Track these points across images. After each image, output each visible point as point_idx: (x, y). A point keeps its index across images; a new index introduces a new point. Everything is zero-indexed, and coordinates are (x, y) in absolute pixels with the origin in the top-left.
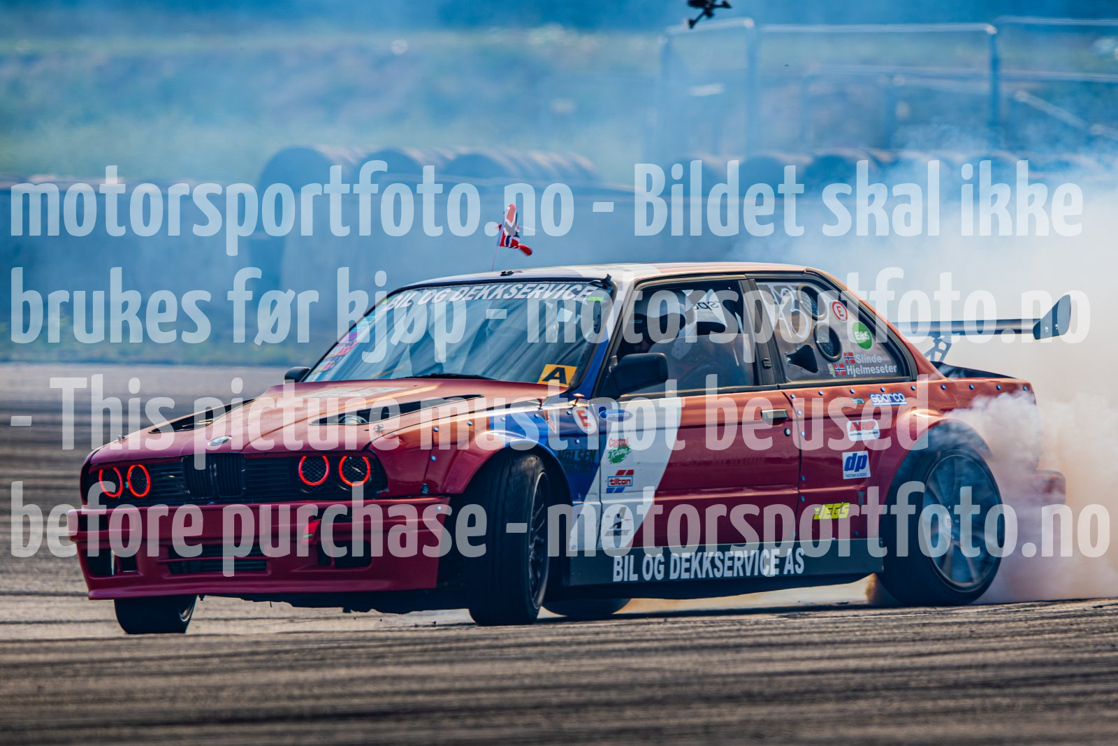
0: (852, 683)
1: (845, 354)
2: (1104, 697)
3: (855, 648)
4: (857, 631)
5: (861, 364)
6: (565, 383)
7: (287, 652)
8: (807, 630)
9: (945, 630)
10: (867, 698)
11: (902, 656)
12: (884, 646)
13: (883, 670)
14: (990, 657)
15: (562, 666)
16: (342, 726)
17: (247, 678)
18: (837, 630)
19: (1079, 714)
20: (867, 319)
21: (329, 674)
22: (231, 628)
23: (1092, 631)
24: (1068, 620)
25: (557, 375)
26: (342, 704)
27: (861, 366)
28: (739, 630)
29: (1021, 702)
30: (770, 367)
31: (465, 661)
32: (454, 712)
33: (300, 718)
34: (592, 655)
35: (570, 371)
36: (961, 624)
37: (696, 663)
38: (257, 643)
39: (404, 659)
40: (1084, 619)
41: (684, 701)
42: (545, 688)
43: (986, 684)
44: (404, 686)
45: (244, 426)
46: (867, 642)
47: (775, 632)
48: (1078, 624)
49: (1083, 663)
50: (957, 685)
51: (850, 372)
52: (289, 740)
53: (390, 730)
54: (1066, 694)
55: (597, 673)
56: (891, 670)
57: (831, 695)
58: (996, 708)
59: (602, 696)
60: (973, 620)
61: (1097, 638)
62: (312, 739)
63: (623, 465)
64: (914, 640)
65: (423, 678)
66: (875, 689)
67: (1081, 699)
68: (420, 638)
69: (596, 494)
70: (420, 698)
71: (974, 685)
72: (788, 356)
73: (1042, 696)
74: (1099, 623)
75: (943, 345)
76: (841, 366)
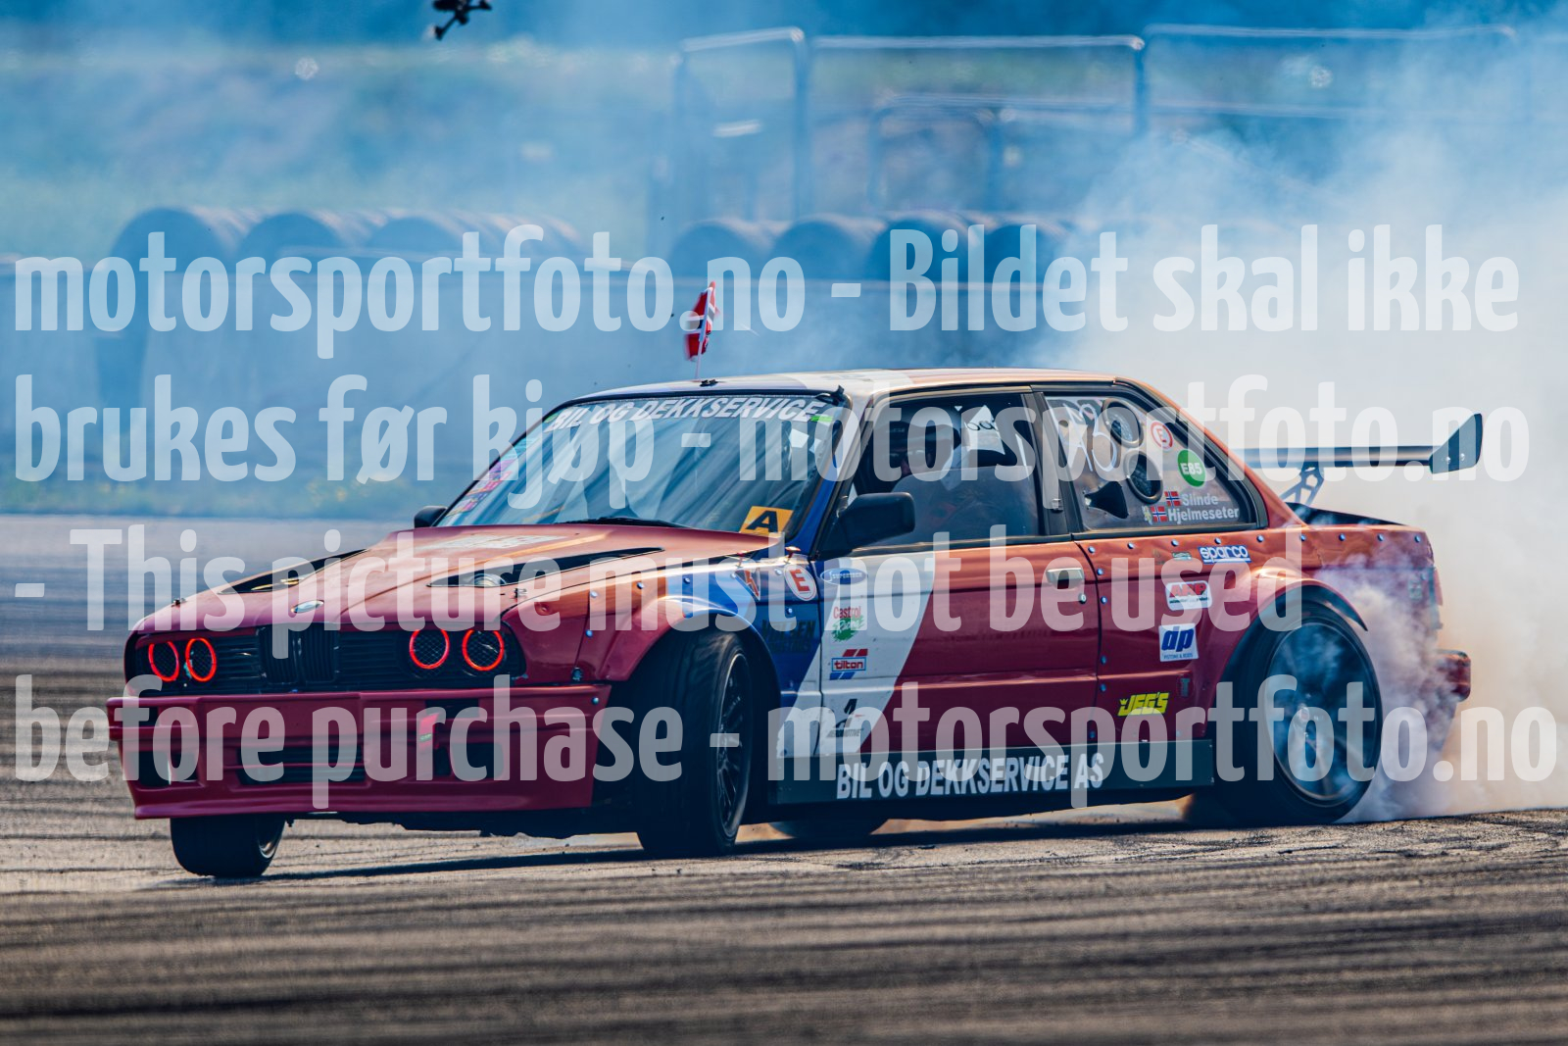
0: (941, 960)
2: (1293, 979)
3: (945, 910)
4: (946, 886)
5: (1190, 507)
6: (777, 532)
7: (148, 916)
8: (877, 886)
9: (1069, 885)
10: (961, 980)
11: (1010, 921)
12: (986, 908)
13: (983, 942)
14: (1134, 923)
15: (534, 935)
16: (226, 1020)
17: (94, 952)
18: (918, 885)
19: (1259, 1002)
21: (207, 947)
22: (69, 883)
23: (1277, 887)
24: (1243, 872)
25: (766, 521)
26: (226, 989)
27: (1188, 510)
28: (782, 885)
29: (1178, 985)
30: (1061, 511)
31: (399, 927)
32: (385, 1000)
33: (166, 1008)
34: (576, 919)
35: (784, 516)
36: (1092, 877)
37: (721, 931)
38: (107, 904)
39: (311, 927)
40: (1265, 870)
41: (707, 985)
42: (509, 965)
43: (1128, 960)
44: (312, 963)
45: (342, 587)
46: (962, 902)
47: (832, 887)
48: (1257, 877)
49: (1265, 930)
50: (1087, 962)
51: (1173, 518)
52: (151, 1039)
53: (290, 1026)
54: (1241, 975)
55: (583, 946)
56: (995, 941)
57: (912, 976)
58: (1143, 994)
59: (590, 978)
60: (1110, 871)
61: (1284, 896)
62: (182, 1038)
63: (854, 643)
64: (1026, 899)
65: (340, 953)
66: (973, 967)
67: (1263, 982)
68: (336, 897)
69: (814, 681)
70: (336, 981)
71: (1112, 962)
72: (1087, 496)
73: (1206, 977)
74: (1287, 874)
75: (1312, 481)
76: (1161, 508)
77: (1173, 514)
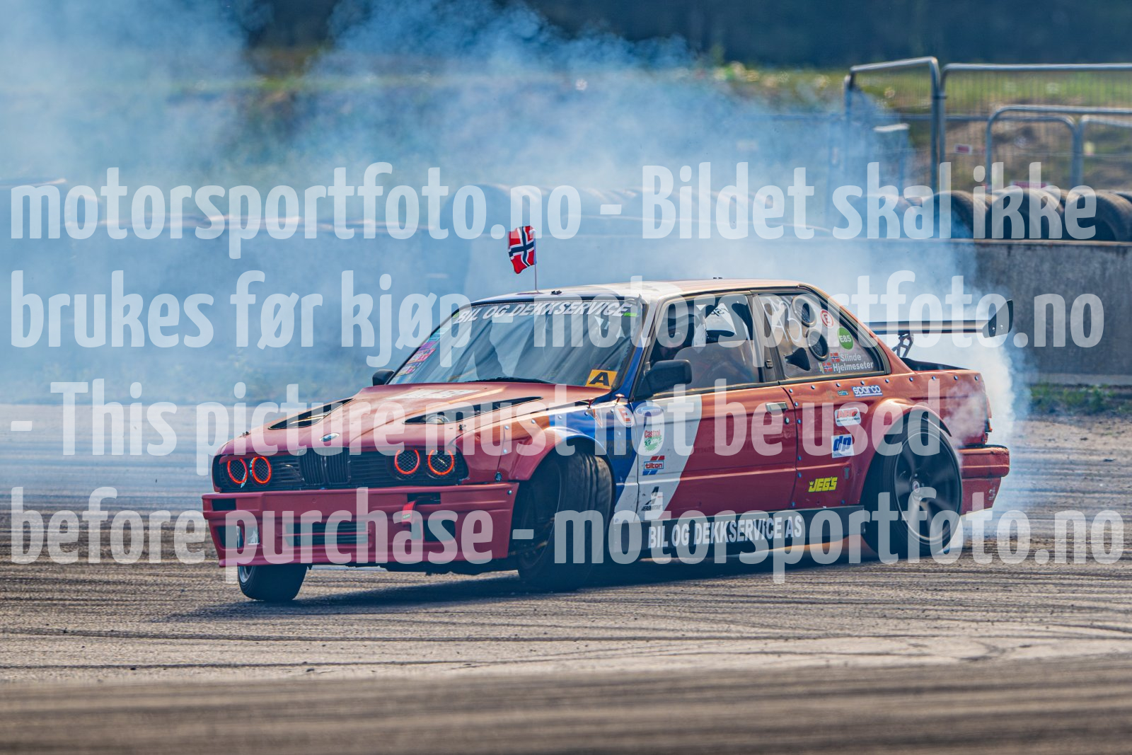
1: (831, 354)
5: (845, 362)
6: (608, 385)
20: (848, 324)
25: (602, 379)
30: (772, 368)
35: (612, 376)
41: (864, 745)
47: (956, 675)
51: (836, 369)
69: (634, 477)
72: (786, 357)
75: (906, 342)
76: (829, 364)
77: (835, 367)
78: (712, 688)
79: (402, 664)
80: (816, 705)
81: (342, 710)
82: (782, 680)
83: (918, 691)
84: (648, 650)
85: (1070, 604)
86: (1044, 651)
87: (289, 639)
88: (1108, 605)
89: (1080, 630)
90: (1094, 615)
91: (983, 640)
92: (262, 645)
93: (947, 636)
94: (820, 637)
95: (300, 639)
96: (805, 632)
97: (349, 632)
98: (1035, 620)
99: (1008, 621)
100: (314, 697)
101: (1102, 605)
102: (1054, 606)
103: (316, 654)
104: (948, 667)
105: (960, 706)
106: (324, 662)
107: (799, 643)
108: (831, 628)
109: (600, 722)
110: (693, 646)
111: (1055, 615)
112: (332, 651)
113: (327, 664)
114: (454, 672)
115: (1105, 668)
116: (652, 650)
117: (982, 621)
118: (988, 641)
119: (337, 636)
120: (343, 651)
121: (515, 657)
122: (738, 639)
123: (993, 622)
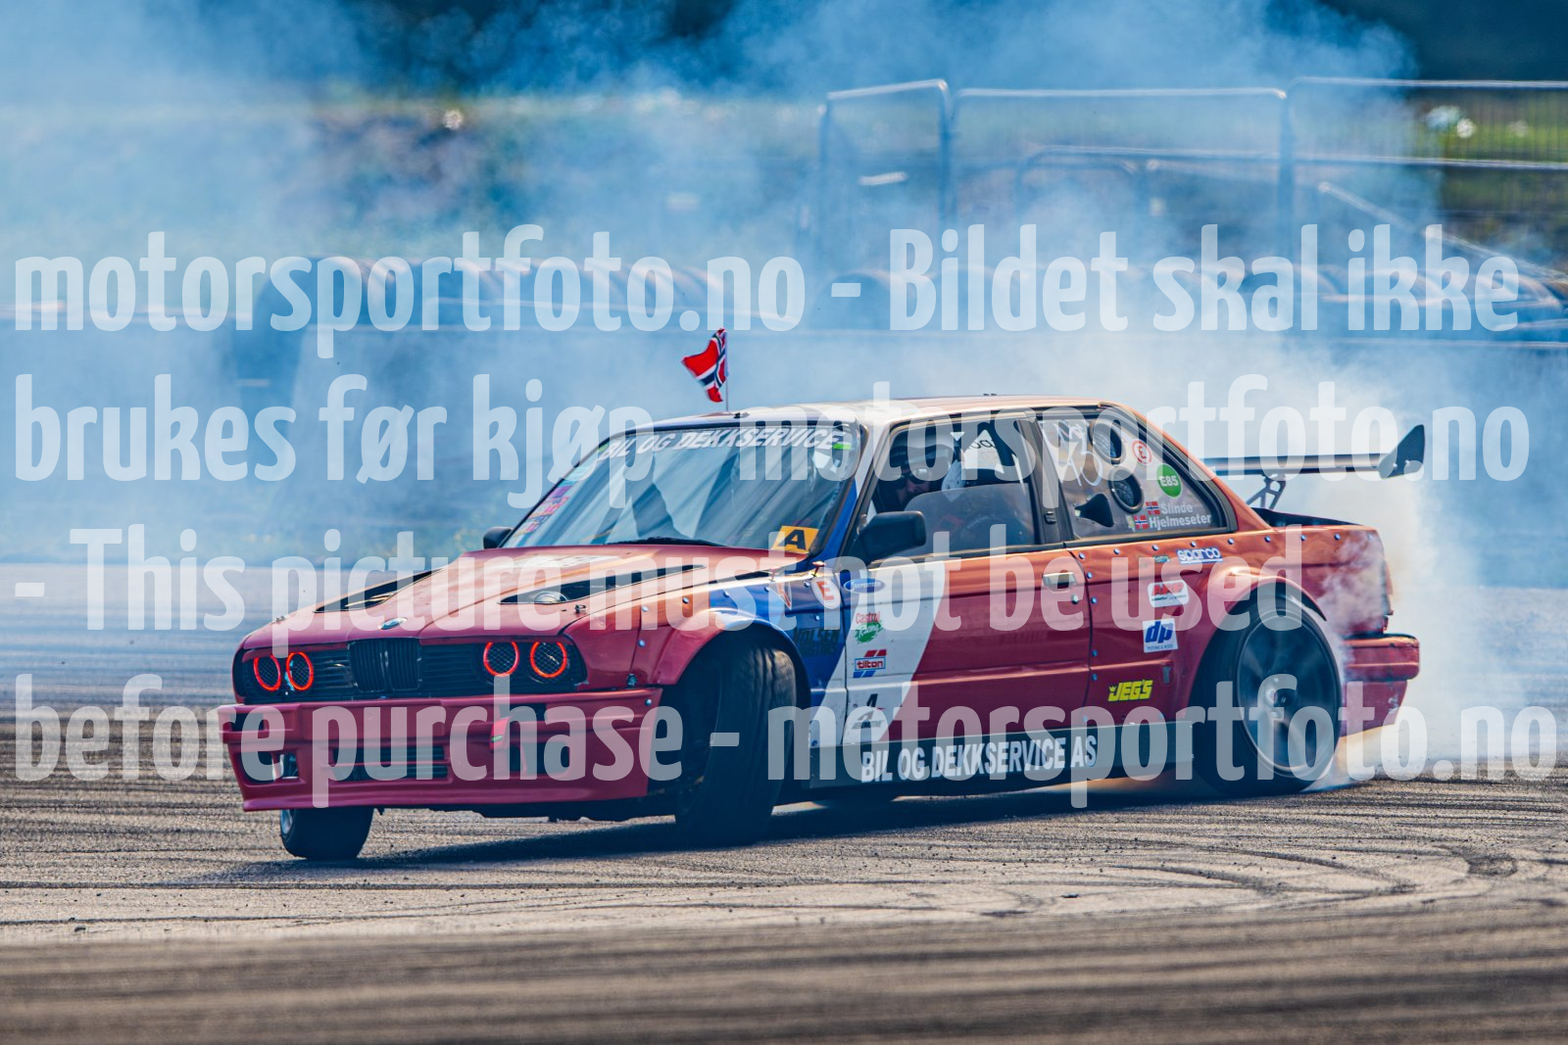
0: (1083, 1009)
1: (1147, 504)
3: (1086, 958)
5: (1168, 514)
6: (804, 549)
8: (1020, 934)
9: (1211, 933)
10: (1102, 1028)
11: (1153, 970)
13: (1126, 990)
14: (1276, 971)
20: (1174, 459)
21: (353, 995)
22: (214, 932)
23: (1420, 935)
24: (1385, 920)
25: (795, 539)
27: (1167, 517)
29: (1321, 1034)
30: (1054, 523)
35: (811, 535)
36: (1235, 925)
37: (863, 979)
41: (849, 1033)
47: (975, 936)
51: (1153, 525)
63: (874, 645)
66: (1115, 1015)
69: (840, 680)
72: (1077, 508)
73: (1346, 1025)
74: (1429, 923)
75: (1275, 486)
76: (1143, 518)
77: (1153, 522)
78: (638, 954)
79: (206, 920)
80: (781, 977)
81: (124, 984)
82: (733, 943)
83: (923, 958)
84: (548, 902)
85: (1132, 838)
86: (1096, 904)
87: (51, 886)
88: (1185, 838)
89: (1145, 874)
90: (1166, 852)
91: (1012, 888)
92: (13, 894)
93: (963, 882)
94: (786, 884)
95: (65, 886)
96: (766, 877)
97: (133, 877)
98: (1083, 859)
99: (1046, 861)
100: (84, 967)
101: (1177, 839)
102: (1110, 840)
103: (87, 905)
104: (965, 925)
105: (981, 978)
106: (98, 918)
107: (756, 891)
108: (802, 871)
109: (482, 1002)
110: (609, 894)
111: (1111, 852)
112: (110, 903)
113: (101, 920)
114: (280, 933)
115: (1183, 927)
116: (554, 902)
117: (1011, 861)
118: (1019, 889)
119: (117, 882)
120: (126, 903)
121: (363, 911)
122: (671, 886)
123: (1026, 862)
